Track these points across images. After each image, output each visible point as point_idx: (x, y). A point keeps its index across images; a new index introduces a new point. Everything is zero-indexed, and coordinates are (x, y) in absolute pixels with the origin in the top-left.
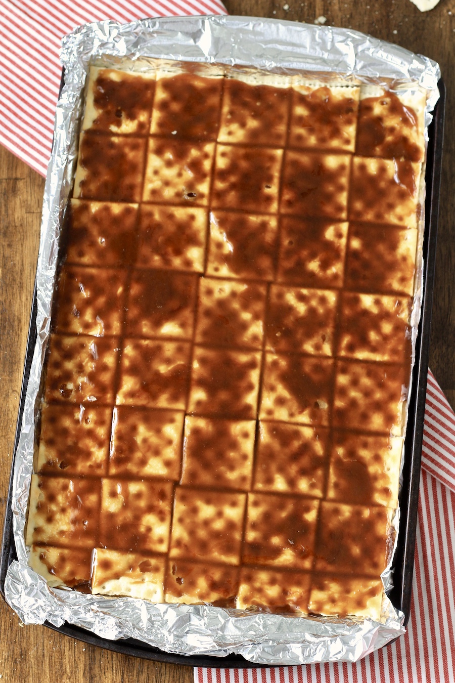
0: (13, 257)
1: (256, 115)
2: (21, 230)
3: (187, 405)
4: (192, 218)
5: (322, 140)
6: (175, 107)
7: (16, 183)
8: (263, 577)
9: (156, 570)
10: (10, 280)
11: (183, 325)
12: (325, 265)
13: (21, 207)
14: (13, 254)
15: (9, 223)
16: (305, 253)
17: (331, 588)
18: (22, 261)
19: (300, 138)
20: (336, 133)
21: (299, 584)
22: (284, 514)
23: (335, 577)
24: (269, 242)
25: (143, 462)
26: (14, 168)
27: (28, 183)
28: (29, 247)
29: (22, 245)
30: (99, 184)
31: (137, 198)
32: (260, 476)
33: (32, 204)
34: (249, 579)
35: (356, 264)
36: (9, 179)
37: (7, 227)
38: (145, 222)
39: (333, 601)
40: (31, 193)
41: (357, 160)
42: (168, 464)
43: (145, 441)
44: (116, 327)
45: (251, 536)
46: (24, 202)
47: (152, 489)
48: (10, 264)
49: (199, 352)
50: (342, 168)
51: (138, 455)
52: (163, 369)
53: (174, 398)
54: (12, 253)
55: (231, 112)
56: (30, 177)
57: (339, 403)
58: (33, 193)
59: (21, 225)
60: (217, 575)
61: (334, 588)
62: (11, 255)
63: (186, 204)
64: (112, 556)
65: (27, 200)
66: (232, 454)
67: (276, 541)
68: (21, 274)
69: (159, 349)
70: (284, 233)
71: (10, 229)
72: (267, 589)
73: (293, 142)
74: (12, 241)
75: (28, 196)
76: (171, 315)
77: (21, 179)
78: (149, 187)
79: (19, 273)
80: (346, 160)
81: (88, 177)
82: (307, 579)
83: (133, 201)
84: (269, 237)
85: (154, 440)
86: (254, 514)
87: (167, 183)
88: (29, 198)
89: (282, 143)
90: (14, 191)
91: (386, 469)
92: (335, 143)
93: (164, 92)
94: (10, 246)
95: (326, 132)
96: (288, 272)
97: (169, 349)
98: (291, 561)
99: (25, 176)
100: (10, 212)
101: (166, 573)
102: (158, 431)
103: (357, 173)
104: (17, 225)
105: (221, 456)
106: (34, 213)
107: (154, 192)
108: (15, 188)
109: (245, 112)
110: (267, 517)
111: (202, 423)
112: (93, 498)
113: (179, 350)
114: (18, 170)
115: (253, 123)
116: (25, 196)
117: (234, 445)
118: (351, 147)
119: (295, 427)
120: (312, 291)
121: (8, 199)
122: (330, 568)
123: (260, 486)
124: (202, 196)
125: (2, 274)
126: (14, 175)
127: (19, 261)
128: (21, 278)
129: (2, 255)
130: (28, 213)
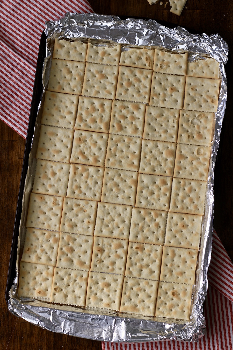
0: (12, 182)
2: (16, 168)
7: (13, 143)
10: (11, 194)
13: (16, 156)
15: (10, 164)
26: (12, 135)
27: (19, 143)
29: (17, 176)
33: (21, 154)
36: (9, 141)
37: (9, 166)
46: (17, 153)
48: (11, 186)
54: (11, 180)
56: (20, 140)
58: (21, 148)
59: (16, 165)
65: (19, 152)
71: (11, 167)
74: (12, 173)
75: (19, 150)
77: (15, 141)
79: (16, 191)
88: (20, 151)
90: (12, 147)
94: (10, 176)
99: (17, 140)
100: (10, 158)
104: (14, 165)
106: (22, 158)
108: (12, 145)
114: (14, 136)
121: (9, 151)
125: (7, 191)
126: (12, 139)
127: (16, 184)
128: (16, 193)
129: (7, 181)
130: (20, 159)
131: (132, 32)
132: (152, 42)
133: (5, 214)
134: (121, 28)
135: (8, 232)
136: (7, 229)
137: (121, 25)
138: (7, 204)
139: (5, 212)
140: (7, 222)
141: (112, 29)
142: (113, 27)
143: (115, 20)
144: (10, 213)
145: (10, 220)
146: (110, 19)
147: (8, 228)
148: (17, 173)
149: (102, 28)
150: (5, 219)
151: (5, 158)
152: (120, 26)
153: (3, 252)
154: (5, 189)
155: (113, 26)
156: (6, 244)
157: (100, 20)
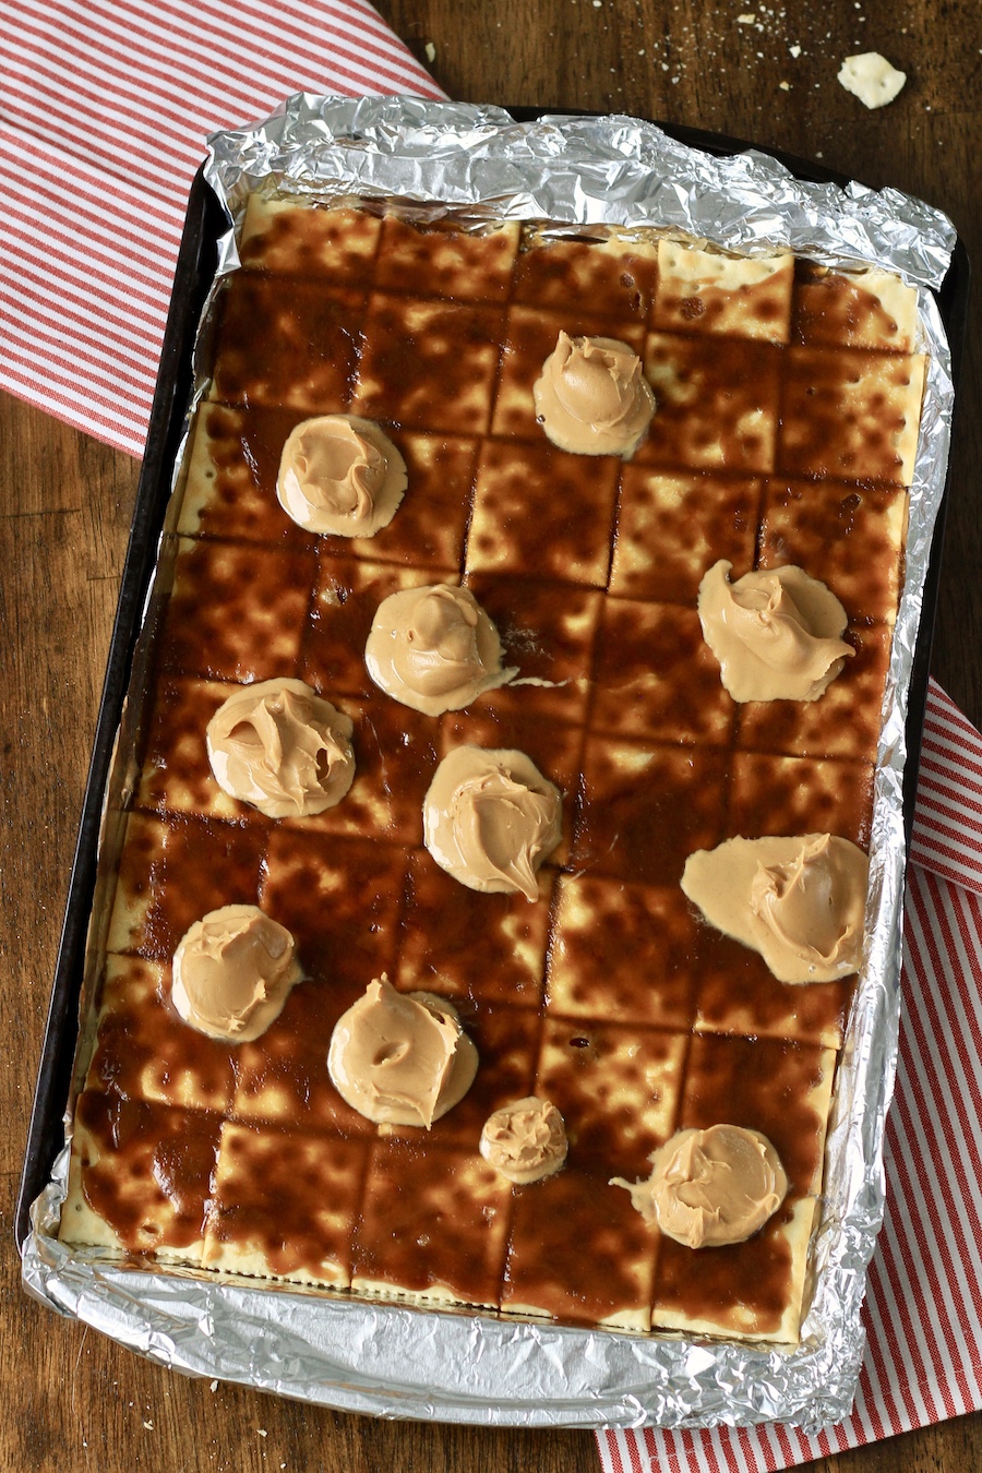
0: (69, 672)
1: (431, 1217)
2: (81, 616)
3: (602, 607)
4: (579, 994)
5: (291, 1154)
6: (610, 1242)
7: (62, 520)
8: (466, 285)
9: (671, 303)
10: (67, 720)
11: (606, 766)
12: (307, 880)
13: (77, 568)
14: (68, 666)
15: (55, 604)
16: (345, 909)
17: (337, 258)
18: (89, 680)
19: (340, 1162)
20: (260, 1168)
21: (398, 269)
22: (420, 394)
23: (329, 278)
24: (418, 933)
25: (692, 501)
26: (57, 488)
27: (88, 518)
28: (100, 650)
29: (85, 646)
30: (781, 1075)
31: (697, 1042)
32: (462, 465)
33: (100, 560)
34: (493, 280)
35: (239, 879)
36: (46, 513)
37: (52, 613)
38: (681, 988)
39: (334, 234)
40: (95, 539)
41: (220, 1103)
42: (644, 496)
43: (688, 544)
44: (744, 768)
45: (484, 357)
46: (83, 558)
47: (677, 450)
48: (63, 688)
49: (573, 711)
50: (252, 1089)
51: (702, 517)
52: (650, 681)
53: (628, 620)
54: (65, 664)
55: (484, 1224)
56: (90, 505)
57: (296, 600)
58: (99, 538)
59: (80, 605)
60: (554, 289)
61: (331, 257)
62: (63, 668)
63: (592, 1024)
64: (756, 329)
65: (88, 555)
66: (516, 508)
67: (438, 346)
68: (89, 705)
69: (655, 720)
70: (386, 951)
71: (58, 615)
72: (459, 261)
73: (355, 1152)
74: (64, 640)
75: (89, 546)
76: (631, 787)
77: (72, 512)
78: (671, 1065)
79: (85, 705)
80: (243, 1105)
81: (803, 1092)
82: (382, 277)
83: (708, 1035)
84: (418, 943)
85: (671, 544)
86: (477, 397)
87: (631, 1074)
88: (92, 549)
89: (377, 1152)
90: (60, 536)
91: (215, 474)
92: (262, 1143)
93: (636, 1276)
94: (60, 650)
95: (281, 1170)
96: (381, 869)
97: (633, 721)
98: (411, 309)
99: (79, 506)
100: (54, 580)
101: (650, 296)
102: (660, 559)
103: (222, 1076)
104: (71, 606)
105: (537, 507)
106: (104, 578)
107: (660, 1054)
108: (61, 530)
109: (456, 1222)
110: (453, 390)
111: (575, 570)
112: (793, 437)
113: (614, 717)
114: (64, 493)
115: (438, 1197)
116: (83, 546)
117: (510, 526)
118: (228, 1132)
119: (389, 556)
120: (336, 828)
121: (47, 554)
122: (336, 293)
123: (465, 447)
124: (557, 1041)
125: (49, 708)
126: (57, 504)
127: (83, 679)
128: (88, 715)
129: (46, 670)
130: (94, 579)
131: (562, 169)
132: (644, 211)
133: (47, 798)
134: (517, 156)
135: (61, 873)
136: (57, 858)
137: (517, 144)
138: (50, 760)
139: (47, 792)
140: (56, 833)
141: (479, 160)
142: (483, 153)
143: (490, 120)
144: (68, 796)
145: (68, 825)
146: (472, 119)
147: (60, 856)
148: (88, 634)
149: (440, 156)
150: (48, 819)
151: (34, 580)
152: (512, 149)
153: (47, 954)
154: (39, 702)
155: (485, 149)
156: (56, 919)
157: (431, 123)
